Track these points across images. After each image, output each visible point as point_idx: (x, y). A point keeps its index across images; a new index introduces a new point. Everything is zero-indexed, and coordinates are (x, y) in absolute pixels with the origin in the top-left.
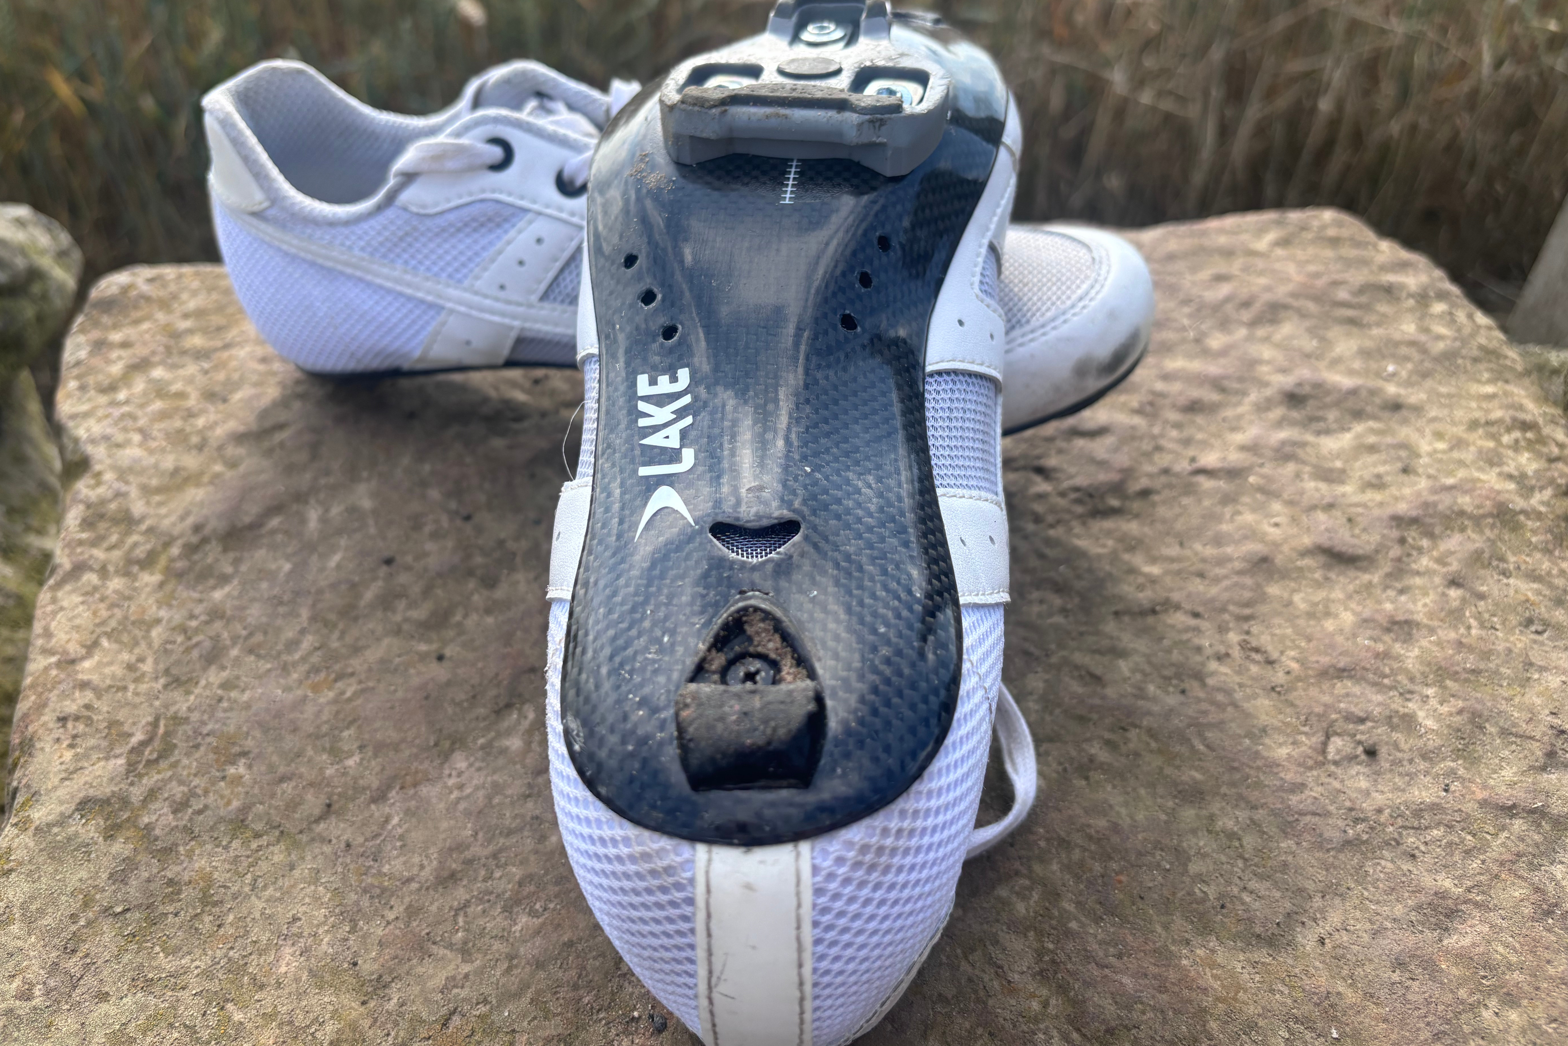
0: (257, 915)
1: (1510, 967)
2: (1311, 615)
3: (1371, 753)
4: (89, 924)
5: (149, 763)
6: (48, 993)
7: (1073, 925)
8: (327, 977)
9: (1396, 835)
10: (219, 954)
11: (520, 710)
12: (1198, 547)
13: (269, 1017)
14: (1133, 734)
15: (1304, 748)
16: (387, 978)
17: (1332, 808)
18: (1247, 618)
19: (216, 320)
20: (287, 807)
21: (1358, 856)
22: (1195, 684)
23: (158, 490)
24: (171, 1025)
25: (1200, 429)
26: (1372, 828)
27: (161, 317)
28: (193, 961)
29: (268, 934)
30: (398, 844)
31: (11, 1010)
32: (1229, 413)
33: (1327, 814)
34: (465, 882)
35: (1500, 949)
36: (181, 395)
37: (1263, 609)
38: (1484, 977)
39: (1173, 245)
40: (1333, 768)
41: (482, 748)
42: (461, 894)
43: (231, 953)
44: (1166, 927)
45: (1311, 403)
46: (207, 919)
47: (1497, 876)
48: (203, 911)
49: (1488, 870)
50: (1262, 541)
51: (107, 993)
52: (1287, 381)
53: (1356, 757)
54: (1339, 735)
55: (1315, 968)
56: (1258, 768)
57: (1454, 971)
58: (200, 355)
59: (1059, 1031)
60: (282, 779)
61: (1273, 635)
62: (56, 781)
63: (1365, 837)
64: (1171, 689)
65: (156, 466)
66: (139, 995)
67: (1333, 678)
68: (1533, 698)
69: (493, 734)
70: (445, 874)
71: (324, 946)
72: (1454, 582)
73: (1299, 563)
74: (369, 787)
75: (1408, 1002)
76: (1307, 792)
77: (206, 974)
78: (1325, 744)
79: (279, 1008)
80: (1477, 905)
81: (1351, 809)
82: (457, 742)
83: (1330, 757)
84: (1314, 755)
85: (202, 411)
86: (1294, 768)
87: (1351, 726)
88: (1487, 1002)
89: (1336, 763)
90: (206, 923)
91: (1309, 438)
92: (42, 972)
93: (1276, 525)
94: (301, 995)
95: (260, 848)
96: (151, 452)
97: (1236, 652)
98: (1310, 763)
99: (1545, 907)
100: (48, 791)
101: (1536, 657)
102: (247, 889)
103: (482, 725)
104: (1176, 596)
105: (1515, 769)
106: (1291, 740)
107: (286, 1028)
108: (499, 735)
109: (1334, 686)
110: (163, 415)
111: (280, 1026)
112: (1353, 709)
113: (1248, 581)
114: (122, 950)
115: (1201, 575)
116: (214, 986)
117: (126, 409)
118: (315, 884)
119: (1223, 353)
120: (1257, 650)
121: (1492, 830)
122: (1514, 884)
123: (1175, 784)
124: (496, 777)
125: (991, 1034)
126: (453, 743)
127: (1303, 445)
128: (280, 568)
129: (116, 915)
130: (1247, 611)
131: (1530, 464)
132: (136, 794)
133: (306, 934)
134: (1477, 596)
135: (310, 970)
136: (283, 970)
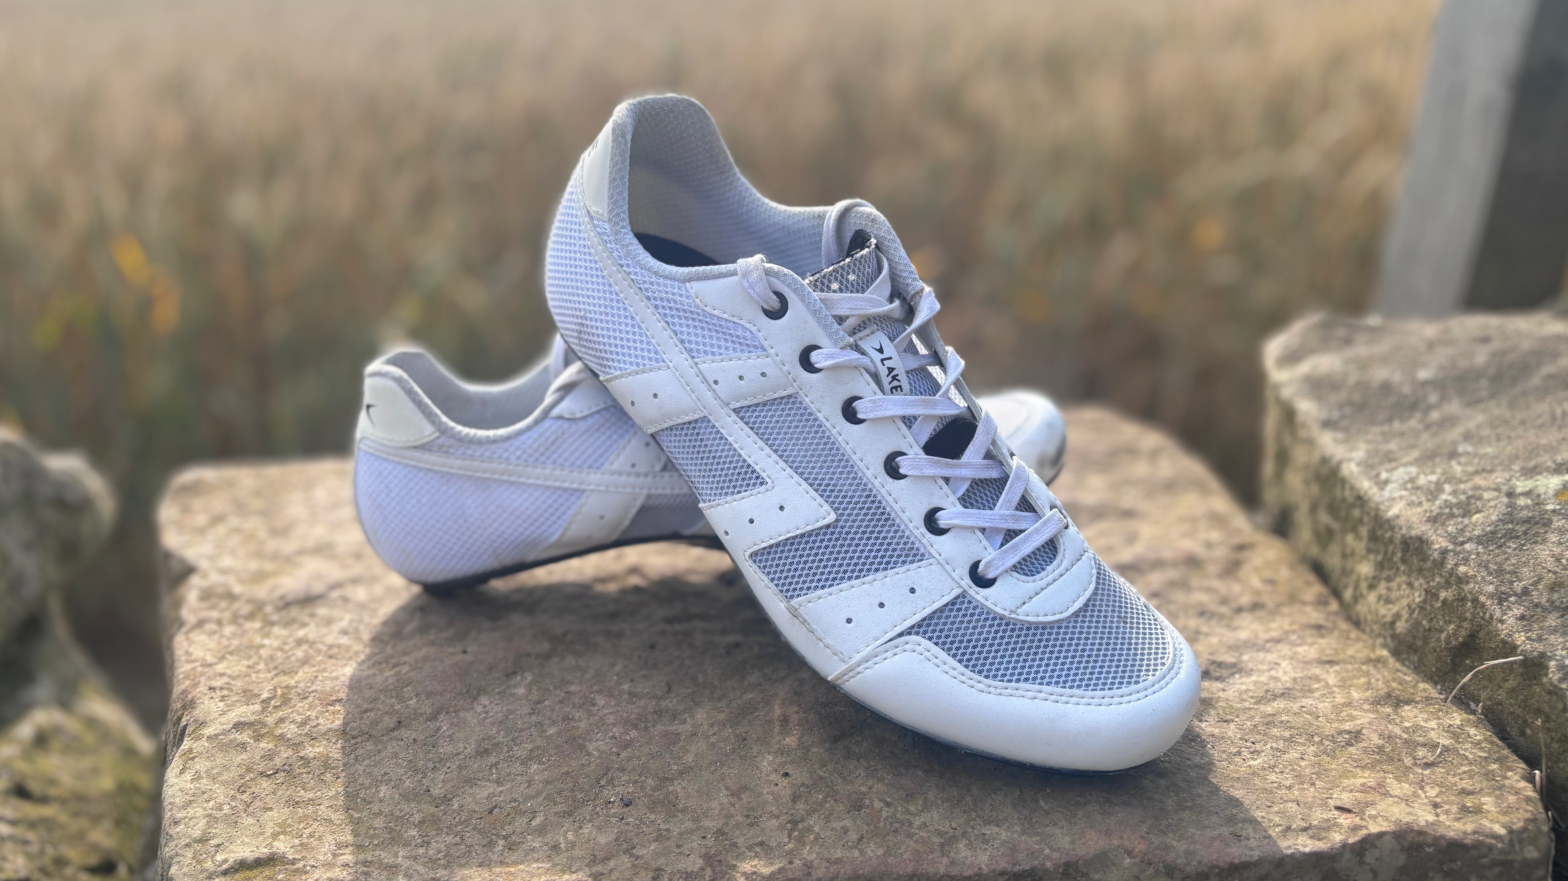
0: (361, 773)
4: (252, 778)
5: (275, 707)
6: (232, 808)
8: (411, 796)
11: (522, 675)
16: (450, 796)
20: (372, 724)
23: (250, 580)
24: (315, 819)
28: (323, 793)
29: (369, 781)
30: (448, 738)
31: (211, 815)
34: (495, 754)
41: (499, 693)
42: (493, 759)
43: (348, 789)
48: (325, 772)
51: (271, 807)
59: (878, 798)
60: (366, 711)
62: (216, 715)
65: (245, 568)
66: (292, 807)
69: (505, 686)
70: (482, 750)
71: (407, 784)
74: (424, 713)
79: (383, 809)
82: (481, 691)
90: (328, 777)
92: (226, 799)
94: (395, 804)
95: (357, 743)
96: (240, 561)
100: (211, 721)
101: (1205, 629)
103: (497, 682)
107: (389, 817)
108: (509, 687)
110: (243, 542)
111: (385, 816)
124: (509, 707)
126: (479, 691)
129: (268, 776)
131: (1215, 535)
132: (270, 720)
133: (394, 779)
134: (1169, 602)
135: (400, 794)
136: (382, 795)
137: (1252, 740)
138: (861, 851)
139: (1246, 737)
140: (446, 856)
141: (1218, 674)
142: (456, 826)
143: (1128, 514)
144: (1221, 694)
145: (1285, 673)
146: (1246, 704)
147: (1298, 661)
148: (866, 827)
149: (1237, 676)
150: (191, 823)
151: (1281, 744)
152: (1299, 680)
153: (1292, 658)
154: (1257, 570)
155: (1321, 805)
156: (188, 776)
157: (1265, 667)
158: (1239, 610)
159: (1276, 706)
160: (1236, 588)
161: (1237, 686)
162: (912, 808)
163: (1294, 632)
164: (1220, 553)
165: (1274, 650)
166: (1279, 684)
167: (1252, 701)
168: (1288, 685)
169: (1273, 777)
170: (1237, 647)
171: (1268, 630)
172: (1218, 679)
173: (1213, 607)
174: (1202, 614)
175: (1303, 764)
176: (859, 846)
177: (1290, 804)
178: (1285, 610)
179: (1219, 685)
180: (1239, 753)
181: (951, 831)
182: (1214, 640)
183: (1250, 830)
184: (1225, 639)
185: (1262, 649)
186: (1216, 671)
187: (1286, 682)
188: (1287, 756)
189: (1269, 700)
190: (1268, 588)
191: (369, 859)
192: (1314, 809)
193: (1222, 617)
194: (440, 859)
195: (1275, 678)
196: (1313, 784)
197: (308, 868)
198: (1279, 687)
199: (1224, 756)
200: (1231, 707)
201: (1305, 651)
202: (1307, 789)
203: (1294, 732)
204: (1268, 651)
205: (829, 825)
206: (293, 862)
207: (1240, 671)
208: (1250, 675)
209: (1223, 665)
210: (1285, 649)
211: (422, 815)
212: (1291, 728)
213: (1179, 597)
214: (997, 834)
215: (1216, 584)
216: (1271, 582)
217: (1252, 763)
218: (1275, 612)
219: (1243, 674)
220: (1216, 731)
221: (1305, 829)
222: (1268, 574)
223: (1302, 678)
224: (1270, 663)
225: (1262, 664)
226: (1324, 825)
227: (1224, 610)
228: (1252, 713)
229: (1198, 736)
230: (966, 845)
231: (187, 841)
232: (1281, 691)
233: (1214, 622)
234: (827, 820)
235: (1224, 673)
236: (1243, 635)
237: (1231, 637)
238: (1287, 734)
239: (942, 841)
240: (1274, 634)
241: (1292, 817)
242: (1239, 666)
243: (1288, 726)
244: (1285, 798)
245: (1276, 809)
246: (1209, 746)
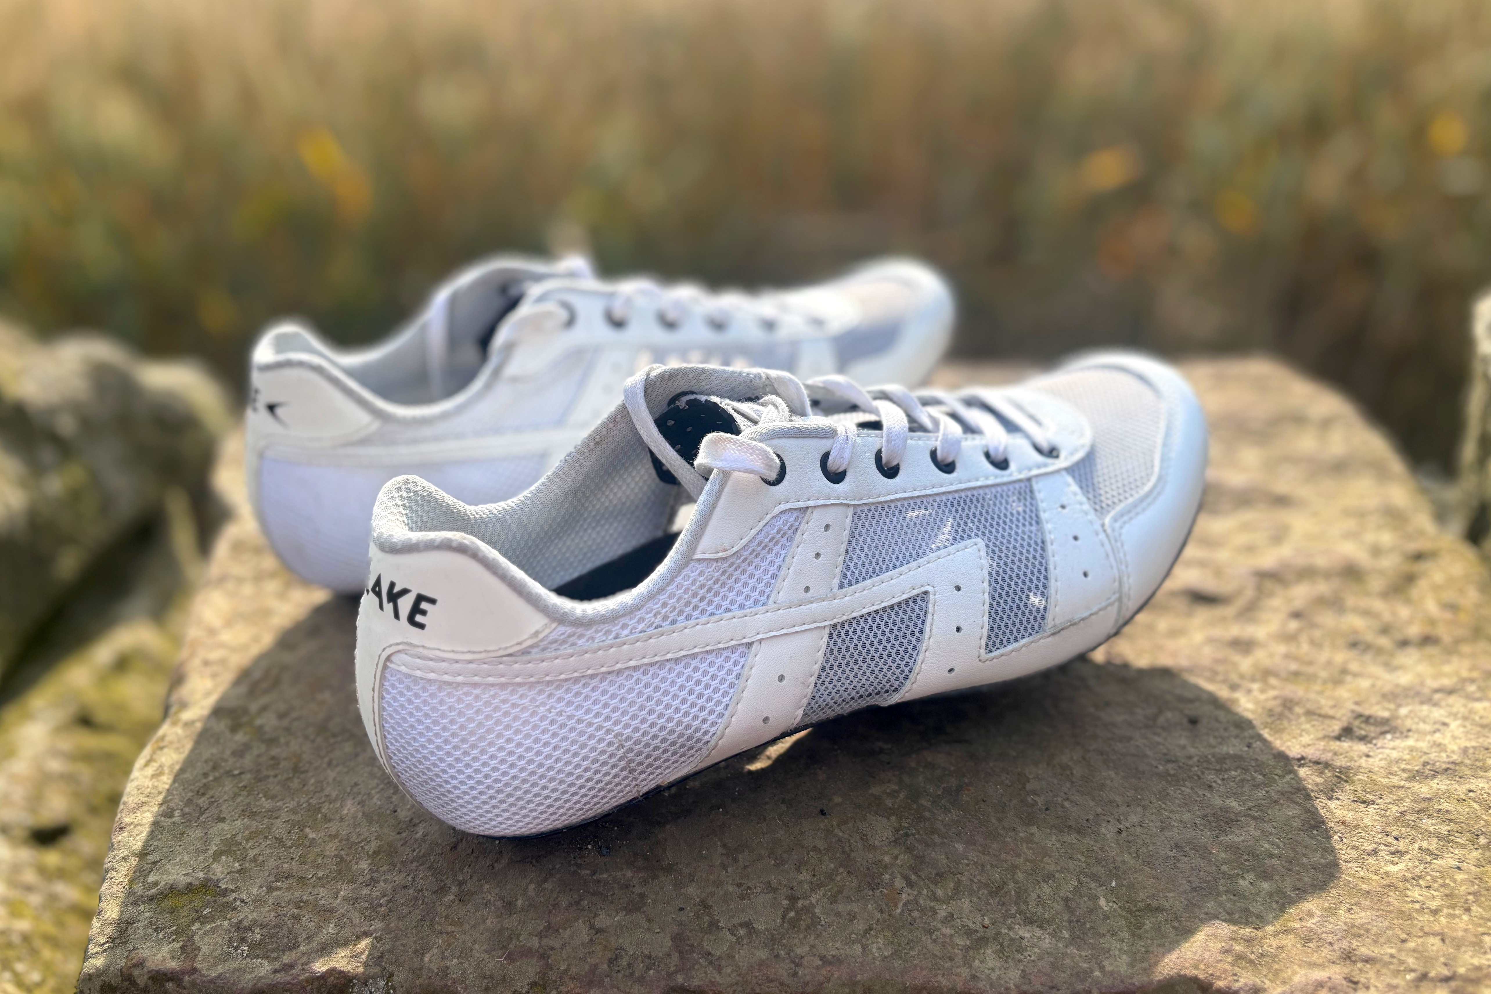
0: (331, 781)
1: (1271, 856)
3: (1194, 721)
4: (216, 779)
6: (183, 815)
7: (927, 814)
8: (375, 818)
9: (1199, 773)
10: (302, 800)
13: (332, 837)
15: (1138, 717)
16: (416, 821)
17: (1150, 753)
21: (1164, 783)
24: (266, 837)
26: (1180, 767)
28: (284, 804)
29: (336, 792)
31: (159, 822)
33: (1145, 756)
35: (1267, 845)
38: (1246, 860)
40: (1159, 730)
43: (311, 801)
44: (1000, 820)
46: (296, 781)
47: (1276, 802)
48: (294, 776)
49: (1270, 797)
51: (225, 818)
53: (1181, 724)
55: (1109, 847)
57: (1223, 855)
59: (902, 874)
62: (199, 697)
63: (1172, 772)
66: (246, 820)
68: (1343, 692)
71: (375, 800)
72: (1297, 615)
75: (1178, 868)
76: (1132, 743)
77: (294, 811)
78: (1157, 715)
79: (341, 832)
80: (1254, 818)
83: (1159, 723)
84: (1146, 721)
86: (1126, 728)
88: (1245, 875)
89: (1163, 727)
90: (295, 784)
92: (181, 803)
94: (355, 826)
98: (1141, 725)
99: (1312, 822)
101: (1354, 667)
102: (325, 766)
105: (1312, 736)
106: (1129, 711)
107: (344, 842)
111: (340, 841)
114: (236, 795)
116: (297, 818)
121: (1280, 773)
122: (1289, 807)
125: (849, 872)
129: (234, 776)
131: (1386, 538)
132: (254, 707)
133: (363, 793)
134: (1314, 626)
135: (364, 813)
136: (345, 812)
137: (1395, 833)
138: (864, 948)
139: (1388, 829)
140: (389, 902)
141: (1363, 733)
142: (411, 863)
143: (1281, 501)
144: (1363, 762)
145: (1454, 738)
146: (1395, 780)
147: (1474, 723)
148: (878, 915)
149: (1389, 736)
150: (136, 831)
151: (1433, 844)
152: (1471, 751)
153: (1465, 718)
154: (1436, 588)
155: (1473, 944)
156: (150, 771)
157: (1428, 728)
158: (1404, 643)
159: (1435, 786)
160: (1404, 612)
161: (1387, 751)
162: (940, 893)
163: (1472, 681)
164: (1390, 563)
165: (1443, 703)
166: (1444, 755)
167: (1405, 775)
168: (1455, 757)
169: (1415, 893)
170: (1394, 696)
171: (1439, 675)
172: (1363, 739)
173: (1369, 637)
174: (1354, 645)
175: (1460, 876)
176: (864, 941)
177: (1432, 940)
178: (1466, 648)
179: (1362, 747)
180: (1375, 852)
181: (982, 929)
182: (1365, 683)
183: (1372, 974)
184: (1379, 683)
185: (1428, 701)
186: (1361, 729)
187: (1453, 752)
188: (1439, 862)
189: (1427, 777)
190: (1448, 615)
191: (305, 898)
192: (1463, 949)
193: (1379, 651)
194: (381, 905)
195: (1439, 745)
196: (1468, 910)
197: (238, 903)
198: (1441, 759)
199: (1354, 854)
200: (1374, 782)
201: (1485, 709)
202: (1459, 917)
203: (1454, 827)
204: (1436, 705)
205: (835, 906)
206: (225, 893)
207: (1393, 730)
208: (1407, 737)
209: (1372, 721)
210: (1457, 703)
211: (379, 843)
212: (1450, 820)
213: (1327, 619)
214: (1039, 938)
215: (1379, 605)
216: (1453, 607)
217: (1391, 868)
218: (1451, 650)
219: (1398, 735)
220: (1349, 816)
221: (1447, 980)
222: (1449, 596)
223: (1474, 748)
224: (1435, 723)
225: (1424, 722)
226: (1473, 975)
227: (1384, 642)
228: (1401, 793)
229: (1323, 822)
230: (996, 952)
231: (126, 853)
232: (1444, 766)
233: (1368, 657)
234: (833, 900)
235: (1372, 730)
236: (1404, 679)
237: (1388, 679)
238: (1444, 829)
239: (968, 943)
240: (1447, 682)
241: (1429, 960)
242: (1394, 723)
243: (1445, 817)
244: (1426, 929)
245: (1411, 945)
246: (1336, 837)
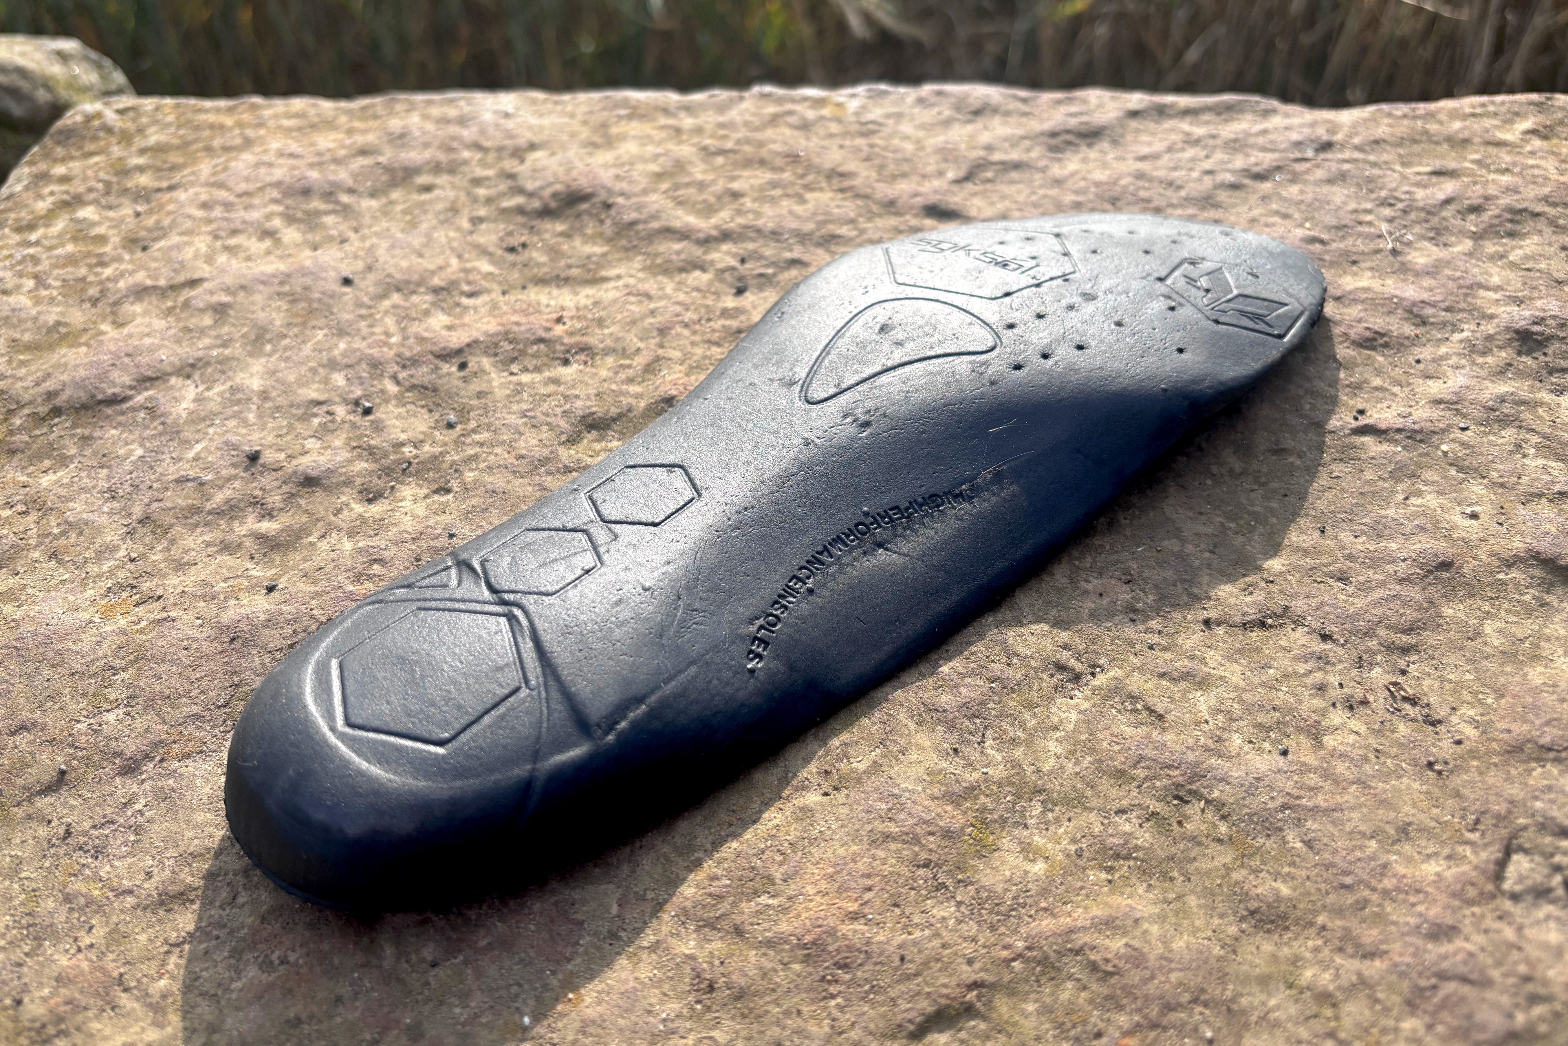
2: (1508, 656)
12: (1346, 537)
14: (1194, 809)
15: (1465, 868)
16: (51, 1030)
17: (1495, 974)
18: (1406, 650)
19: (175, 158)
22: (1306, 742)
23: (29, 347)
25: (1379, 372)
26: (1557, 1014)
27: (116, 151)
30: (132, 838)
32: (1426, 353)
33: (1485, 983)
36: (102, 239)
37: (1430, 638)
39: (1382, 130)
40: (1508, 905)
45: (1554, 347)
50: (1447, 537)
52: (1521, 316)
53: (1549, 890)
54: (1526, 852)
56: (1386, 893)
58: (142, 195)
61: (1442, 680)
63: (1543, 1028)
64: (1267, 746)
65: (35, 319)
67: (1530, 759)
70: (175, 889)
73: (1501, 576)
74: (120, 754)
76: (1459, 943)
78: (1502, 864)
81: (1527, 979)
83: (1507, 886)
84: (1482, 880)
85: (119, 259)
86: (1443, 899)
87: (1548, 840)
89: (1515, 897)
91: (1545, 396)
93: (1474, 516)
96: (38, 302)
97: (1379, 701)
98: (1472, 892)
104: (1299, 606)
106: (1446, 851)
109: (1529, 772)
110: (71, 260)
112: (1555, 813)
113: (1415, 593)
115: (1343, 578)
117: (31, 251)
118: (11, 879)
119: (1432, 271)
120: (1413, 701)
123: (1246, 896)
127: (1533, 405)
128: (130, 453)
130: (1406, 639)
